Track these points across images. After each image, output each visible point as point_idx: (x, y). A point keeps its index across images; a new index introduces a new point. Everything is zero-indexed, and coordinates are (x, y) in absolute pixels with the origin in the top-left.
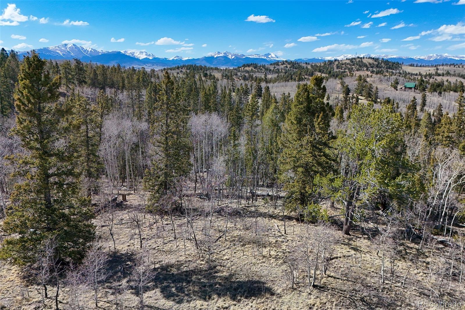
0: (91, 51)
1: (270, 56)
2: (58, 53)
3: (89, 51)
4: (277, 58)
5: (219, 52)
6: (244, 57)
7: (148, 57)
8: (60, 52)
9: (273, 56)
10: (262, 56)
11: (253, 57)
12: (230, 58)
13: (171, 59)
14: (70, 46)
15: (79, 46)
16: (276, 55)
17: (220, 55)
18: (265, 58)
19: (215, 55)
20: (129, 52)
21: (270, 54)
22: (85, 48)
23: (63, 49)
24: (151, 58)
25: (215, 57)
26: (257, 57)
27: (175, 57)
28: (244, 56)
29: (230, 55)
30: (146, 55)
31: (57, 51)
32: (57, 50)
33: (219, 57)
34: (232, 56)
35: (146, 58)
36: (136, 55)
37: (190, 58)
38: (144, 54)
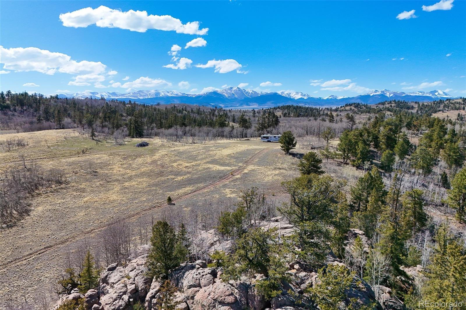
0: (252, 93)
1: (436, 94)
2: (224, 95)
3: (250, 93)
4: (446, 95)
5: (376, 91)
6: (404, 95)
7: (303, 97)
8: (226, 94)
9: (441, 93)
10: (427, 93)
11: (415, 95)
12: (388, 96)
13: (325, 98)
14: (235, 89)
15: (242, 89)
16: (444, 93)
17: (377, 93)
18: (431, 95)
19: (371, 93)
20: (286, 93)
21: (437, 92)
22: (247, 90)
23: (229, 91)
24: (305, 98)
25: (371, 95)
26: (420, 94)
27: (330, 97)
28: (404, 93)
29: (388, 94)
30: (302, 95)
31: (224, 94)
32: (224, 92)
33: (376, 95)
34: (390, 94)
35: (301, 98)
36: (292, 95)
37: (345, 97)
38: (300, 94)
